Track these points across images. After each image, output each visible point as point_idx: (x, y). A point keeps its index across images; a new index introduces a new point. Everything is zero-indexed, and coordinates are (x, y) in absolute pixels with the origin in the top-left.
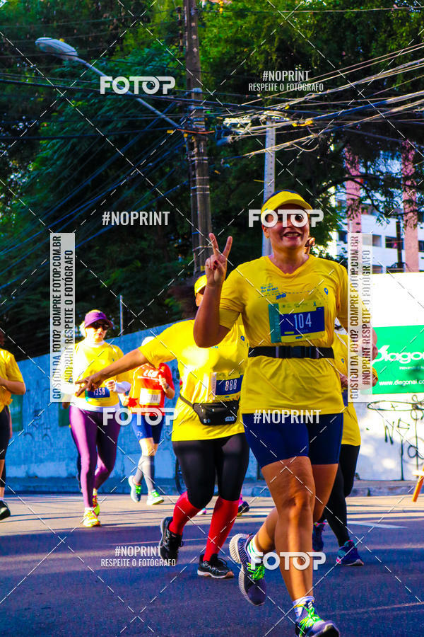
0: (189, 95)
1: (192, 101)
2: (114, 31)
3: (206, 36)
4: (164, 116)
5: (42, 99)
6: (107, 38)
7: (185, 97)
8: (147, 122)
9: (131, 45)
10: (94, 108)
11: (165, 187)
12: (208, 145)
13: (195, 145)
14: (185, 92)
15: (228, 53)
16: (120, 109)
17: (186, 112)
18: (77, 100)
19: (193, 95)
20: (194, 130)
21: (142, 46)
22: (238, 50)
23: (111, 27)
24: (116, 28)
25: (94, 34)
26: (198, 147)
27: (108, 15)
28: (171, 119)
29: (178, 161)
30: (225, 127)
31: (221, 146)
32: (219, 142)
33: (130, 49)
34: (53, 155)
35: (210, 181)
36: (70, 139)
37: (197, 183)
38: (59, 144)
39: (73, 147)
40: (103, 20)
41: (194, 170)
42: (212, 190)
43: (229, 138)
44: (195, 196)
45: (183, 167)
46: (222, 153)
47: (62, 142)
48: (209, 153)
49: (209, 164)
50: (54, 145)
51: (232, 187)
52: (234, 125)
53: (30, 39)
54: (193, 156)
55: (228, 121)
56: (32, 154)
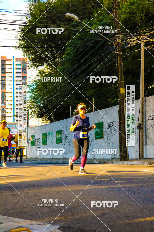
1: (117, 34)
2: (90, 11)
3: (121, 11)
4: (107, 39)
5: (67, 34)
6: (88, 13)
8: (102, 41)
10: (84, 36)
11: (108, 62)
12: (122, 48)
15: (128, 17)
17: (115, 37)
18: (78, 34)
20: (117, 43)
21: (99, 15)
22: (132, 16)
23: (89, 9)
24: (91, 10)
25: (83, 12)
26: (119, 49)
27: (88, 5)
28: (109, 39)
30: (128, 42)
31: (126, 48)
32: (126, 47)
34: (70, 52)
35: (123, 60)
36: (76, 47)
37: (118, 60)
38: (72, 49)
39: (77, 49)
40: (86, 7)
41: (117, 56)
42: (123, 63)
43: (129, 45)
44: (118, 65)
45: (114, 55)
46: (126, 50)
47: (74, 48)
48: (122, 51)
49: (123, 54)
50: (71, 49)
51: (130, 62)
52: (131, 41)
53: (62, 14)
54: (117, 52)
55: (128, 40)
56: (64, 52)
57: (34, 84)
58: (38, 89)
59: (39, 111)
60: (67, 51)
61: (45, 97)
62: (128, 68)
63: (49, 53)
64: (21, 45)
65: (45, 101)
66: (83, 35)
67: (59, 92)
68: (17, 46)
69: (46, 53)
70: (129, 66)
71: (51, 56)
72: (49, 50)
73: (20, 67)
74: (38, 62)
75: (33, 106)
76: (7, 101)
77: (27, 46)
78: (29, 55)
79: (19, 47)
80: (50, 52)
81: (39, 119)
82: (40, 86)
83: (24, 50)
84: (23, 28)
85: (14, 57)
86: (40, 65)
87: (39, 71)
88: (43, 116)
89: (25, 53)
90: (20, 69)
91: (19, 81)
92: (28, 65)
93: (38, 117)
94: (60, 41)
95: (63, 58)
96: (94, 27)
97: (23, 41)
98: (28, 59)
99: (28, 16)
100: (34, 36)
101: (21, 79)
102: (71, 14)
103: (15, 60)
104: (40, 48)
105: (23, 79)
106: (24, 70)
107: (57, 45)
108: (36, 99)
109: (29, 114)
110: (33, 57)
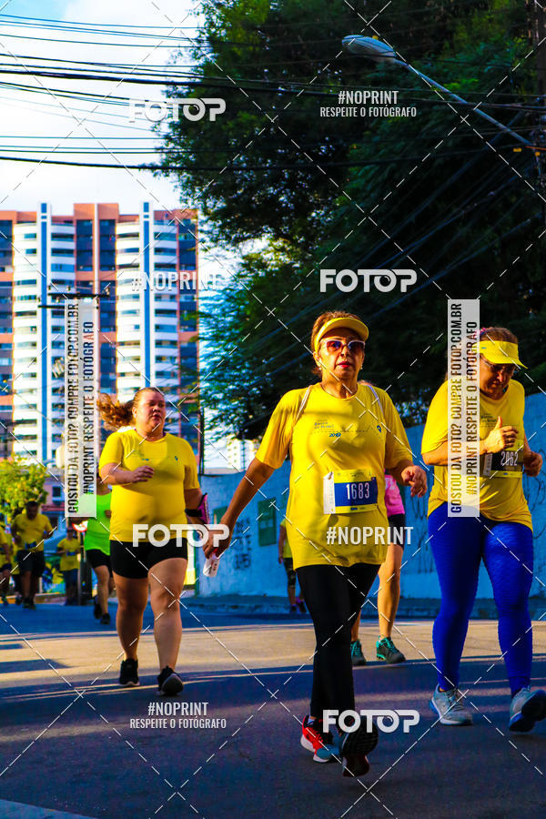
0: (542, 102)
2: (441, 24)
4: (508, 130)
6: (432, 32)
7: (536, 105)
9: (463, 40)
11: (511, 222)
16: (451, 123)
17: (537, 123)
21: (477, 41)
23: (438, 18)
24: (444, 19)
25: (415, 28)
28: (517, 133)
33: (463, 45)
34: (366, 185)
36: (387, 163)
38: (373, 171)
39: (391, 174)
40: (427, 9)
47: (378, 168)
50: (367, 172)
53: (333, 37)
57: (227, 311)
58: (241, 329)
59: (245, 416)
60: (351, 180)
61: (267, 359)
63: (281, 190)
64: (176, 160)
65: (268, 374)
68: (160, 165)
69: (271, 190)
71: (291, 202)
72: (284, 179)
73: (173, 245)
74: (240, 224)
75: (220, 396)
76: (123, 375)
77: (196, 163)
78: (205, 196)
79: (165, 168)
80: (286, 186)
81: (244, 443)
82: (249, 317)
83: (185, 180)
85: (146, 207)
86: (249, 237)
87: (244, 258)
89: (190, 191)
90: (171, 251)
91: (168, 298)
92: (200, 236)
93: (239, 436)
94: (324, 142)
95: (335, 208)
96: (455, 84)
97: (183, 145)
98: (200, 212)
99: (199, 48)
102: (367, 38)
103: (151, 220)
104: (247, 169)
106: (187, 254)
107: (316, 158)
108: (234, 368)
109: (207, 427)
110: (220, 206)
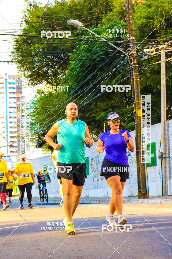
0: (130, 40)
1: (131, 43)
2: (98, 16)
3: (135, 16)
4: (119, 49)
5: (70, 45)
6: (95, 19)
7: (128, 41)
8: (113, 52)
9: (105, 21)
10: (91, 47)
11: (121, 78)
12: (138, 60)
13: (132, 61)
14: (127, 39)
15: (145, 22)
16: (101, 47)
17: (128, 47)
18: (84, 44)
19: (131, 40)
20: (132, 54)
21: (109, 21)
22: (149, 21)
23: (97, 14)
24: (99, 14)
25: (90, 17)
26: (134, 61)
27: (95, 9)
28: (122, 50)
29: (126, 67)
30: (144, 53)
31: (143, 60)
33: (105, 22)
34: (75, 67)
35: (139, 75)
36: (82, 60)
37: (134, 76)
38: (77, 62)
39: (83, 63)
40: (93, 11)
41: (132, 70)
42: (140, 78)
43: (146, 57)
44: (133, 81)
45: (128, 70)
46: (143, 63)
47: (79, 61)
48: (138, 64)
49: (139, 68)
50: (75, 63)
51: (148, 77)
52: (148, 52)
53: (64, 20)
54: (132, 65)
55: (145, 50)
56: (67, 67)
57: (32, 107)
58: (36, 113)
59: (38, 140)
60: (70, 65)
61: (45, 122)
62: (146, 84)
63: (49, 69)
64: (15, 59)
65: (45, 127)
66: (89, 46)
67: (62, 115)
68: (10, 61)
69: (45, 68)
70: (147, 82)
71: (52, 72)
72: (49, 65)
73: (15, 86)
74: (36, 79)
77: (21, 60)
78: (25, 71)
79: (12, 62)
80: (50, 67)
81: (38, 149)
82: (39, 109)
83: (18, 66)
84: (16, 39)
85: (6, 74)
86: (38, 84)
87: (37, 90)
88: (43, 146)
89: (20, 69)
90: (14, 88)
91: (13, 103)
92: (23, 83)
93: (36, 147)
94: (62, 53)
95: (66, 74)
97: (17, 54)
98: (23, 76)
99: (22, 24)
100: (30, 48)
101: (15, 100)
102: (75, 21)
103: (7, 78)
104: (38, 62)
105: (17, 101)
106: (19, 89)
107: (59, 58)
108: (35, 125)
110: (29, 74)
